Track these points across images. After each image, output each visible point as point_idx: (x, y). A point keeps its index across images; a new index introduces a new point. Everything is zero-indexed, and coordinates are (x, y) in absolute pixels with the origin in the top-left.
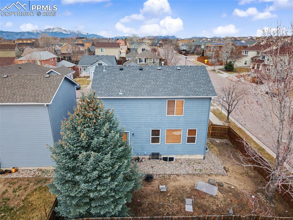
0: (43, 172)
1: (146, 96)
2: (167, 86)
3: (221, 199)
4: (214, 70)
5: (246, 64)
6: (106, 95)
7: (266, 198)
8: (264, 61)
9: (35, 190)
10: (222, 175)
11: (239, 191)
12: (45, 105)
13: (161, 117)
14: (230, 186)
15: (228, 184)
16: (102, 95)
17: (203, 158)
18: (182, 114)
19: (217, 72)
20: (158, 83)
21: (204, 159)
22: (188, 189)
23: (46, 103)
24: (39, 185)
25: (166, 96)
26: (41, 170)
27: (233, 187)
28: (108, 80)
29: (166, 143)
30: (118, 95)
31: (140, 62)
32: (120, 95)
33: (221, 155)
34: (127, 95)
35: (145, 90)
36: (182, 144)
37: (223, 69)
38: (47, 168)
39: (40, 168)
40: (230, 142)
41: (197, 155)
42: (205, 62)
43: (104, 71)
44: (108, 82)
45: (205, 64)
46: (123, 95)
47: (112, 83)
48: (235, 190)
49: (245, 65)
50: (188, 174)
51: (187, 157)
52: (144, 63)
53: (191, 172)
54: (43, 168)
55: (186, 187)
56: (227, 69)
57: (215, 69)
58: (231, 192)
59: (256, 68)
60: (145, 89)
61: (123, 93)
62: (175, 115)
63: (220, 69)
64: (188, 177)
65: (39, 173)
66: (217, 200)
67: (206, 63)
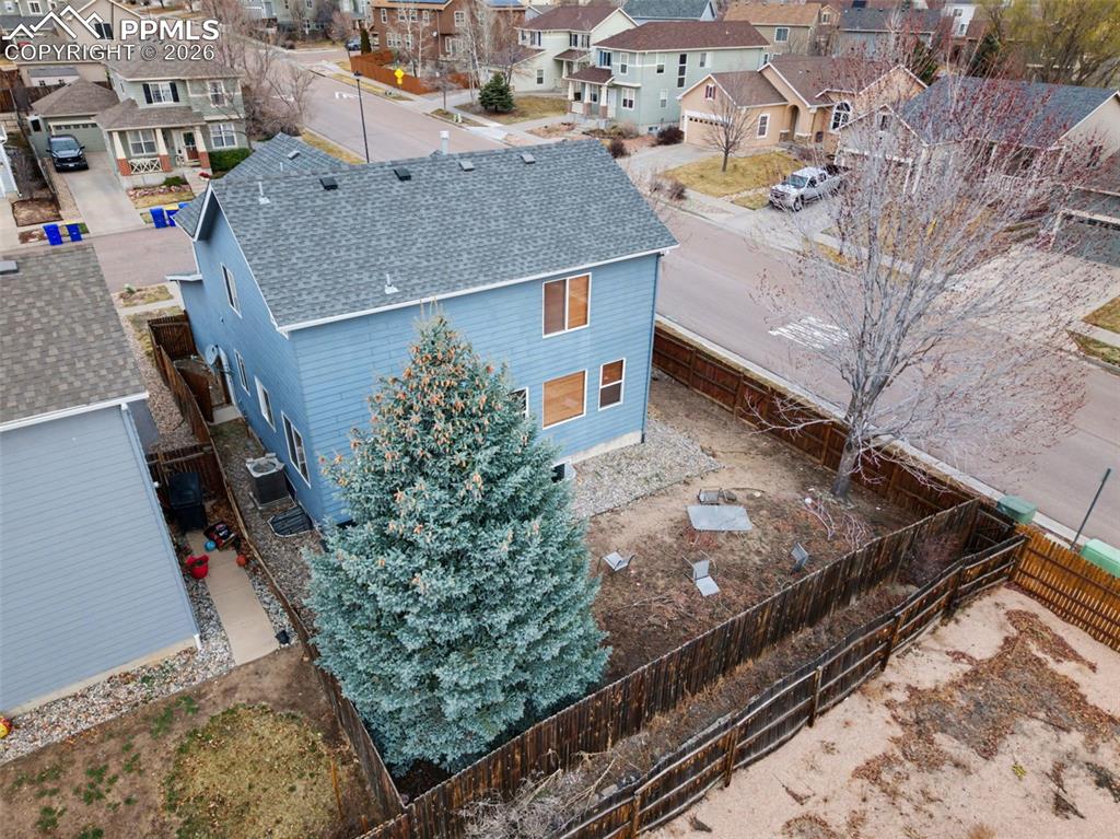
0: (146, 679)
1: (484, 283)
2: (525, 231)
3: (757, 533)
4: (444, 114)
5: (540, 81)
6: (339, 307)
7: (834, 493)
8: (609, 71)
9: (182, 750)
10: (713, 471)
11: (775, 500)
12: (124, 407)
13: (528, 347)
14: (749, 492)
15: (743, 489)
16: (322, 308)
17: (639, 440)
18: (583, 321)
19: (460, 121)
20: (493, 223)
21: (643, 441)
22: (669, 540)
23: (125, 395)
24: (180, 728)
25: (543, 270)
26: (127, 678)
27: (758, 494)
28: (307, 243)
29: (545, 426)
30: (385, 299)
31: (149, 101)
32: (394, 298)
33: (668, 417)
34: (418, 291)
35: (466, 261)
36: (591, 414)
37: (471, 105)
38: (152, 659)
39: (117, 671)
40: (660, 372)
41: (626, 437)
42: (396, 78)
43: (263, 201)
44: (313, 250)
45: (396, 86)
46: (403, 295)
47: (327, 251)
48: (764, 499)
49: (540, 87)
50: (637, 499)
51: (600, 450)
52: (169, 103)
53: (639, 492)
54: (131, 667)
55: (659, 536)
56: (492, 104)
57: (449, 108)
58: (762, 507)
59: (587, 99)
60: (465, 256)
61: (398, 288)
62: (567, 330)
63: (463, 108)
64: (641, 506)
65: (130, 692)
66: (750, 539)
67: (400, 82)
